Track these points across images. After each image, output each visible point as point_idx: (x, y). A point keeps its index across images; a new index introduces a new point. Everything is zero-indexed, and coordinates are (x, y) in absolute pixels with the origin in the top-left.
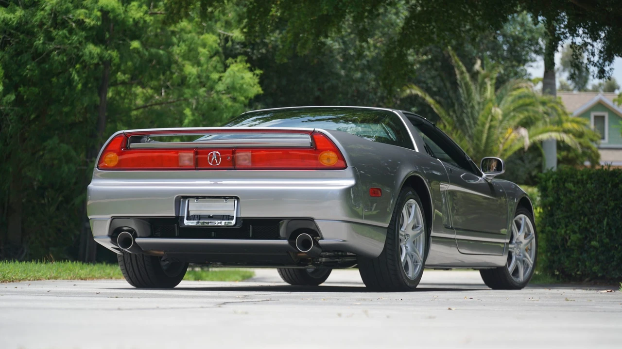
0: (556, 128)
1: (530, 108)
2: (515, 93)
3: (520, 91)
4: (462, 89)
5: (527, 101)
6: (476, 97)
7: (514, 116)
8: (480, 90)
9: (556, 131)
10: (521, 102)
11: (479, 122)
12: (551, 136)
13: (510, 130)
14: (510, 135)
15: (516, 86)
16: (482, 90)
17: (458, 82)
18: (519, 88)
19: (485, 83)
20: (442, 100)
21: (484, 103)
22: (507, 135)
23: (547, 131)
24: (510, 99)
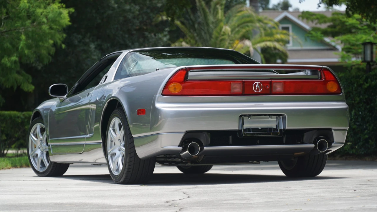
0: (269, 38)
1: (249, 24)
2: (239, 14)
3: (242, 13)
4: (200, 12)
5: (248, 19)
6: (211, 18)
7: (238, 31)
8: (213, 14)
9: (269, 41)
10: (243, 21)
11: (213, 36)
12: (266, 45)
13: (237, 42)
14: (237, 45)
15: (240, 10)
16: (215, 13)
17: (198, 8)
18: (241, 11)
19: (217, 9)
20: (185, 21)
21: (217, 23)
22: (235, 45)
23: (263, 41)
24: (235, 19)
